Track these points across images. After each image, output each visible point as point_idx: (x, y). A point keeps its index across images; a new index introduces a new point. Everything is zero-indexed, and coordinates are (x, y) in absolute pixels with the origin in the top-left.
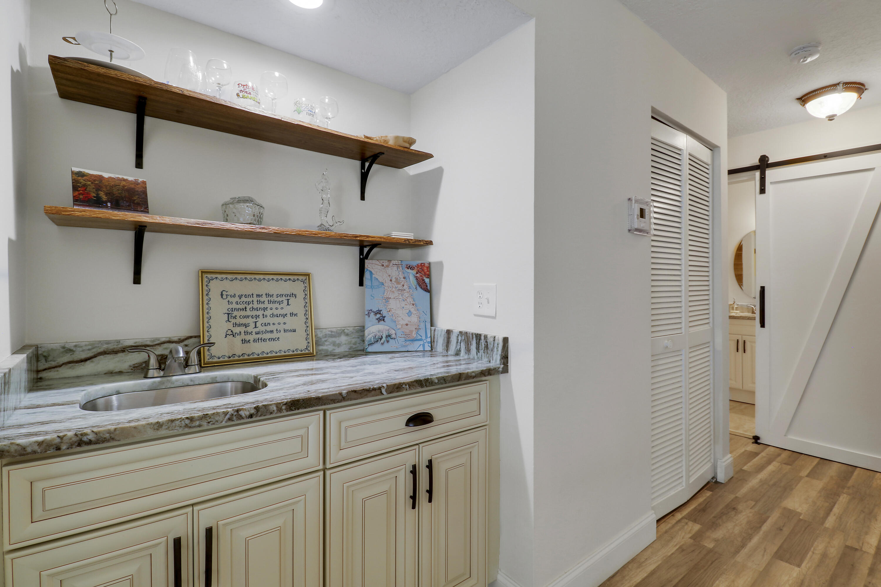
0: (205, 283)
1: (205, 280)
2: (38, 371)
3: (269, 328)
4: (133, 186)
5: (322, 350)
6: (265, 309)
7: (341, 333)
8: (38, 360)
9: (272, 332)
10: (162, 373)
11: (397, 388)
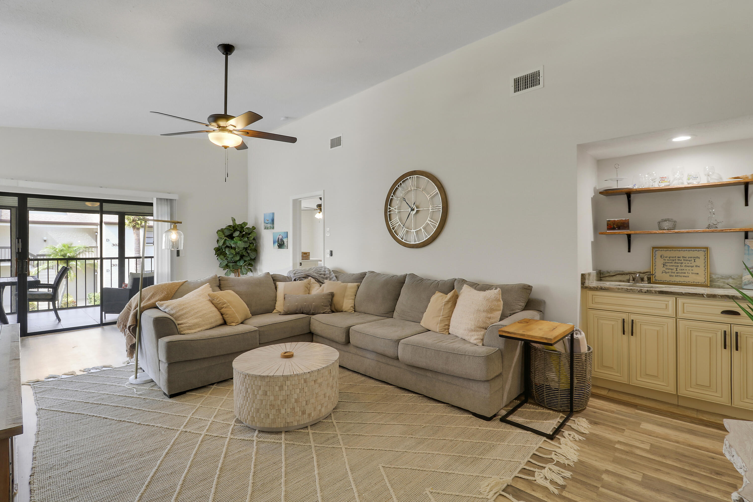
0: (654, 252)
1: (654, 251)
2: (601, 277)
3: (683, 271)
4: (624, 221)
5: (716, 285)
6: (682, 263)
7: (729, 278)
8: (600, 274)
9: (685, 273)
10: (634, 282)
11: (713, 296)
